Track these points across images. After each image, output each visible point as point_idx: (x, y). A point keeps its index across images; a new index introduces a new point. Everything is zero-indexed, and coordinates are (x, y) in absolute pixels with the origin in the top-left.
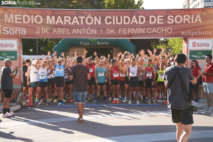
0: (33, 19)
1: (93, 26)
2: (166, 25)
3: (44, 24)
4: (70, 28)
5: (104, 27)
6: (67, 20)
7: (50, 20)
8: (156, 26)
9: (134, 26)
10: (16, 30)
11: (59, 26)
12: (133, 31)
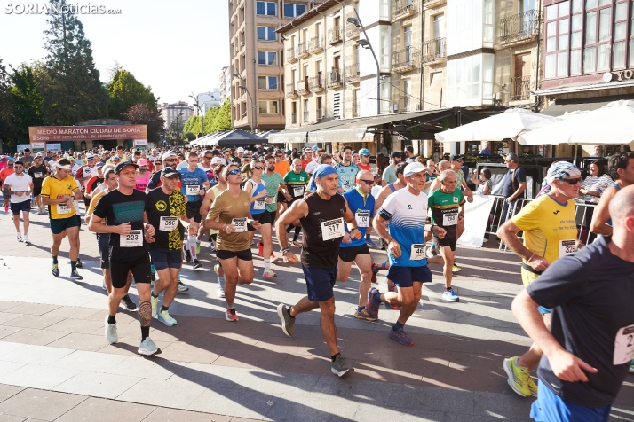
0: (52, 132)
1: (84, 134)
2: (122, 133)
3: (58, 134)
4: (72, 135)
5: (89, 134)
6: (70, 132)
7: (61, 132)
8: (118, 133)
9: (106, 134)
10: (43, 138)
11: (66, 135)
12: (105, 136)
